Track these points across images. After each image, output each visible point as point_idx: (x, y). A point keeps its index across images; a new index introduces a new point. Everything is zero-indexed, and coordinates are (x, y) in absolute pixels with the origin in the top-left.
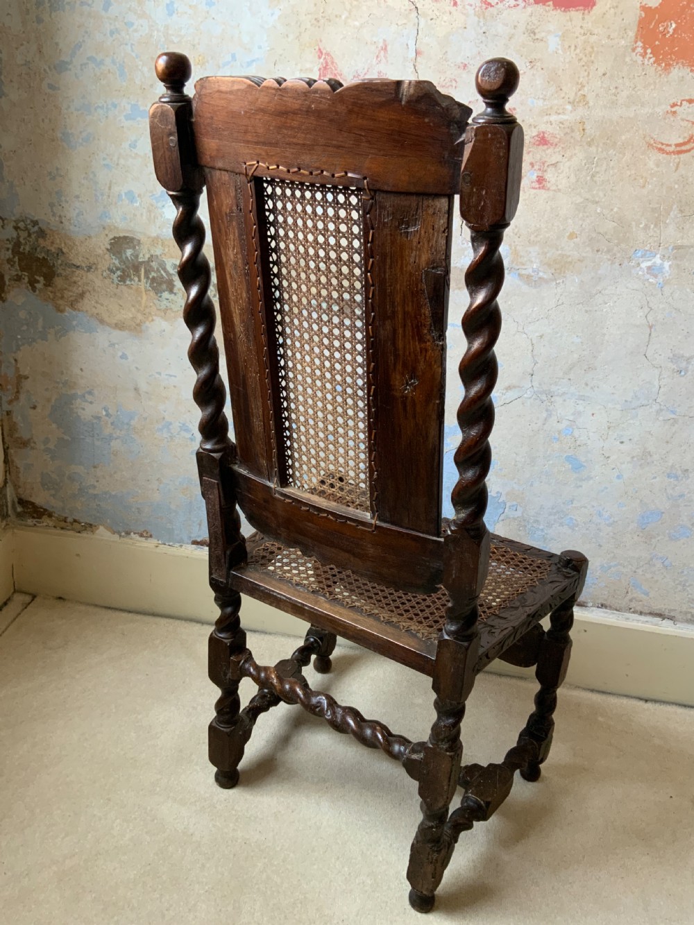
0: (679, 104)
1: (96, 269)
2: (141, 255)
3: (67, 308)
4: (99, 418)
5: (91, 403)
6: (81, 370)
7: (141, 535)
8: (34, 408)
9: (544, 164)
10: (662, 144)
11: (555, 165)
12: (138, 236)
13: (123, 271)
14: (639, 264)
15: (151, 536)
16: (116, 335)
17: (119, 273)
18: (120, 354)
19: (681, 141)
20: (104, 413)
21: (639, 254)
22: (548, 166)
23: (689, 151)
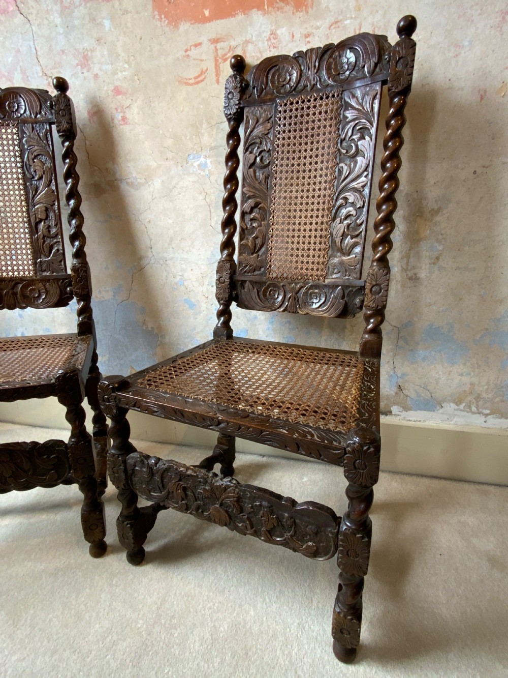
0: (189, 49)
9: (123, 108)
10: (186, 79)
11: (129, 107)
14: (192, 164)
19: (196, 74)
21: (191, 158)
22: (126, 108)
23: (202, 81)
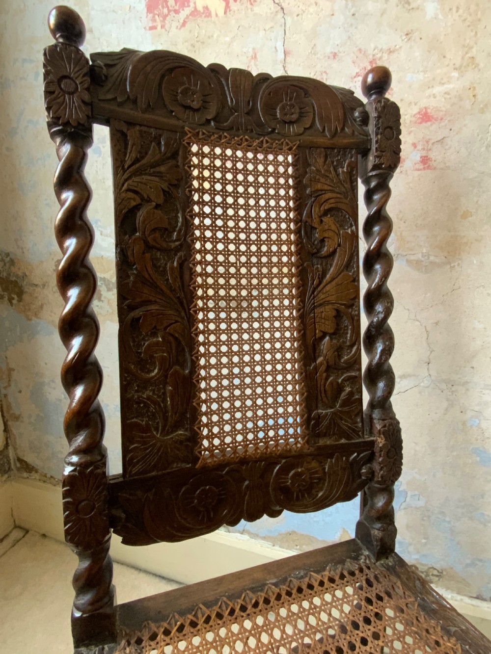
1: (48, 286)
3: (33, 318)
4: (60, 400)
5: (54, 388)
6: (46, 364)
8: (20, 392)
11: (441, 141)
20: (63, 396)
22: (433, 144)
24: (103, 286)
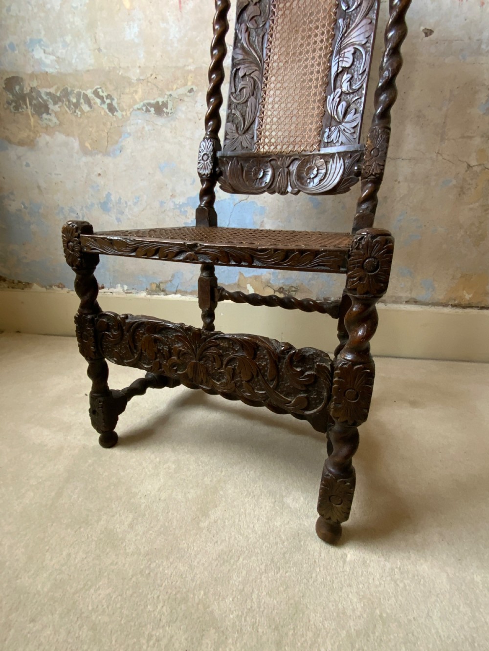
2: (25, 89)
4: (20, 210)
5: (14, 201)
6: (4, 178)
7: (59, 287)
12: (21, 75)
13: (16, 102)
15: (64, 287)
16: (21, 150)
17: (14, 104)
18: (25, 163)
20: (23, 206)
24: (50, 100)
